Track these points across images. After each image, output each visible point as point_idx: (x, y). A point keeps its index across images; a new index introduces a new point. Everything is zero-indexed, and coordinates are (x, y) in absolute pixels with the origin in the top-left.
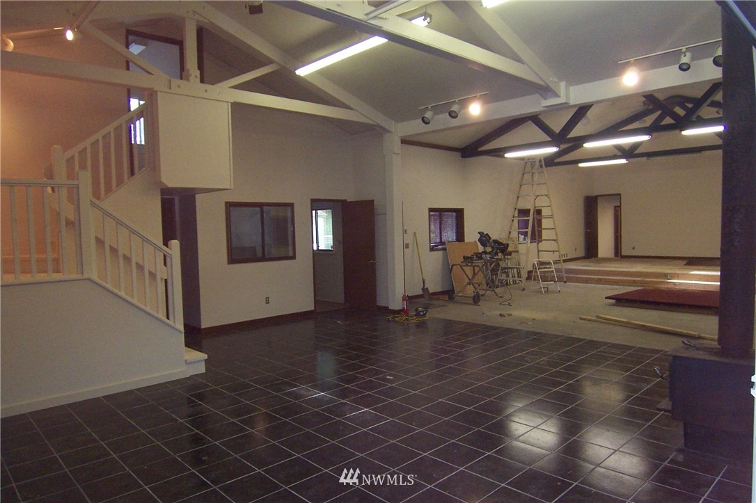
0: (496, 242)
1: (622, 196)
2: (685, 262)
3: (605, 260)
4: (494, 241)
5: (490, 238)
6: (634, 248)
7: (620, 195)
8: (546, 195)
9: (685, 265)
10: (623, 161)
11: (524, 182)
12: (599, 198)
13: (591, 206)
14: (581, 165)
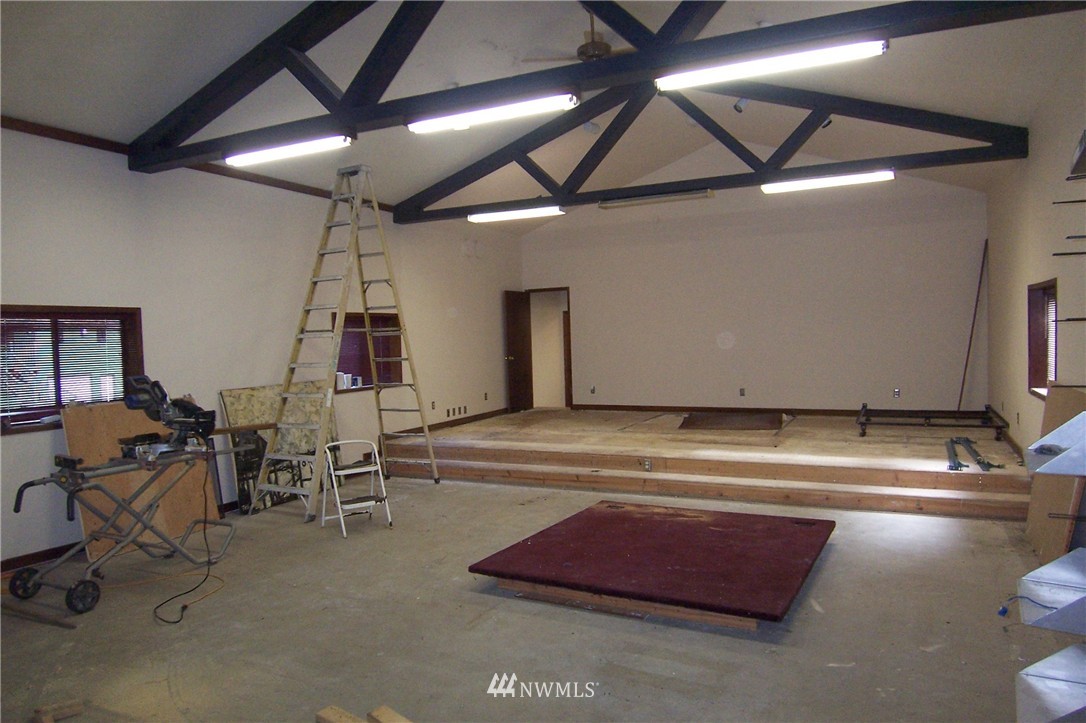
0: (185, 406)
1: (571, 289)
2: (679, 419)
3: (548, 415)
4: (176, 403)
5: (165, 396)
6: (593, 391)
7: (567, 289)
8: (386, 281)
9: (682, 427)
10: (554, 211)
11: (330, 246)
12: (532, 295)
13: (517, 308)
14: (474, 218)
